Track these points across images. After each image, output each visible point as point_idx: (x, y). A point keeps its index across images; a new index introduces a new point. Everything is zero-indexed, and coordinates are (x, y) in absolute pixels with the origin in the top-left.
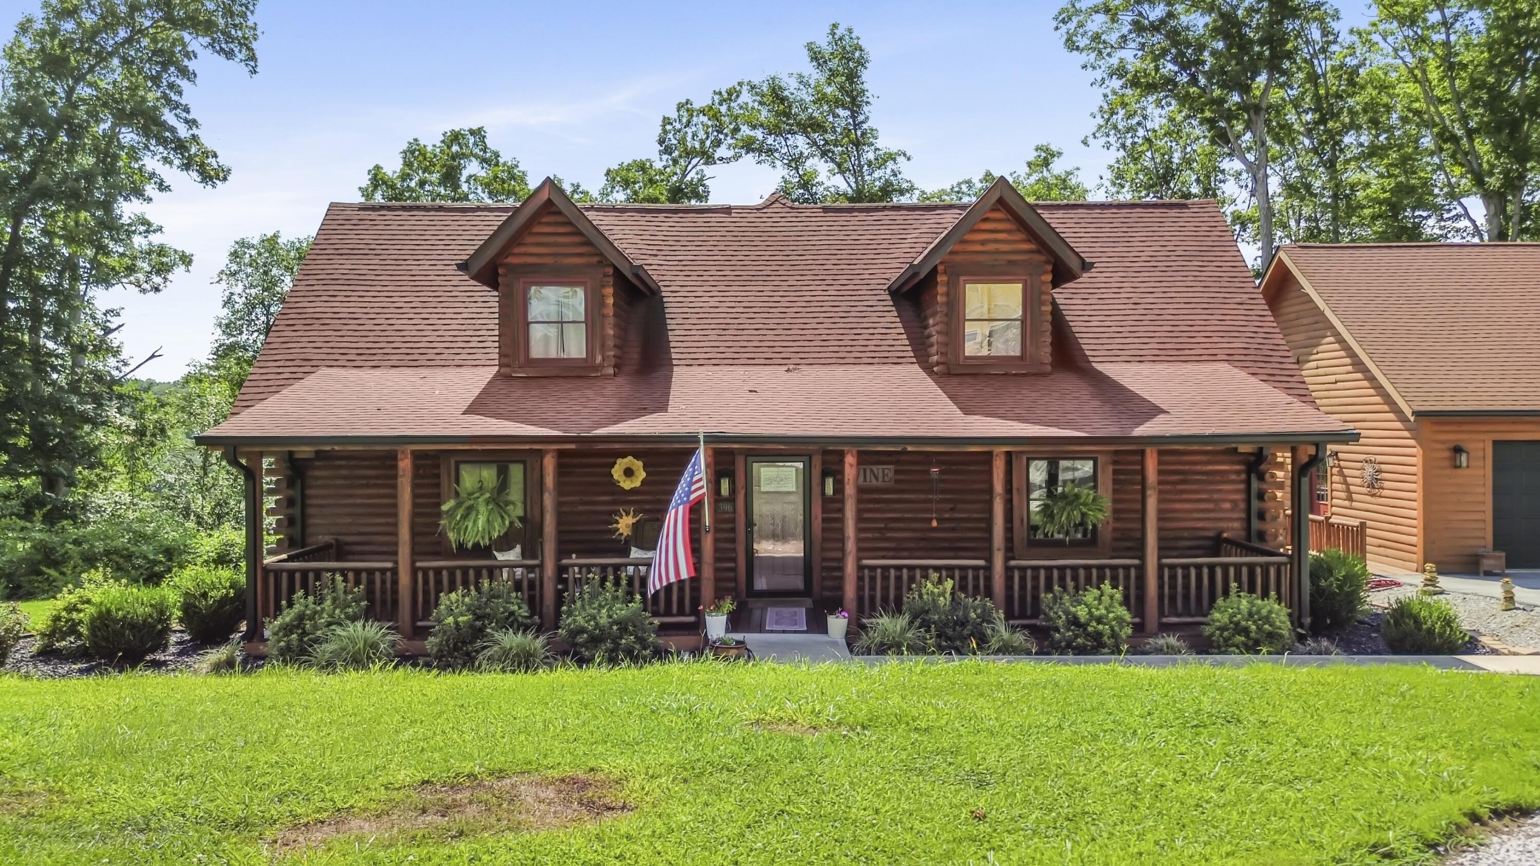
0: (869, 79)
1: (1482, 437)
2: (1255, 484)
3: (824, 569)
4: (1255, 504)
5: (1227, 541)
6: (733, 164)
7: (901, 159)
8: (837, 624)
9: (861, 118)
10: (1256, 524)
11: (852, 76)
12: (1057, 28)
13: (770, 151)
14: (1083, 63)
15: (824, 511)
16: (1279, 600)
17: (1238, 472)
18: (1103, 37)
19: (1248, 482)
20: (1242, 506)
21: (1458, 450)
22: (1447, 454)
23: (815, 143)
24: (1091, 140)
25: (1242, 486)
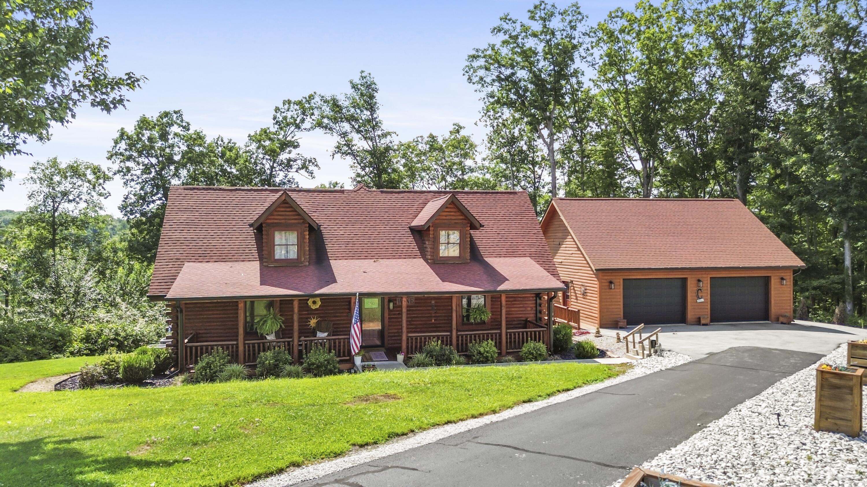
0: (379, 97)
1: (619, 277)
2: (538, 301)
3: (389, 336)
4: (538, 308)
5: (529, 321)
6: (311, 132)
7: (393, 135)
8: (400, 357)
9: (375, 116)
10: (539, 315)
11: (372, 97)
12: (464, 75)
13: (331, 129)
14: (475, 89)
15: (389, 315)
16: (543, 343)
17: (533, 297)
18: (484, 79)
19: (536, 300)
20: (534, 309)
21: (611, 282)
22: (607, 284)
23: (353, 126)
24: (478, 123)
25: (534, 302)
